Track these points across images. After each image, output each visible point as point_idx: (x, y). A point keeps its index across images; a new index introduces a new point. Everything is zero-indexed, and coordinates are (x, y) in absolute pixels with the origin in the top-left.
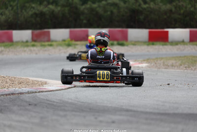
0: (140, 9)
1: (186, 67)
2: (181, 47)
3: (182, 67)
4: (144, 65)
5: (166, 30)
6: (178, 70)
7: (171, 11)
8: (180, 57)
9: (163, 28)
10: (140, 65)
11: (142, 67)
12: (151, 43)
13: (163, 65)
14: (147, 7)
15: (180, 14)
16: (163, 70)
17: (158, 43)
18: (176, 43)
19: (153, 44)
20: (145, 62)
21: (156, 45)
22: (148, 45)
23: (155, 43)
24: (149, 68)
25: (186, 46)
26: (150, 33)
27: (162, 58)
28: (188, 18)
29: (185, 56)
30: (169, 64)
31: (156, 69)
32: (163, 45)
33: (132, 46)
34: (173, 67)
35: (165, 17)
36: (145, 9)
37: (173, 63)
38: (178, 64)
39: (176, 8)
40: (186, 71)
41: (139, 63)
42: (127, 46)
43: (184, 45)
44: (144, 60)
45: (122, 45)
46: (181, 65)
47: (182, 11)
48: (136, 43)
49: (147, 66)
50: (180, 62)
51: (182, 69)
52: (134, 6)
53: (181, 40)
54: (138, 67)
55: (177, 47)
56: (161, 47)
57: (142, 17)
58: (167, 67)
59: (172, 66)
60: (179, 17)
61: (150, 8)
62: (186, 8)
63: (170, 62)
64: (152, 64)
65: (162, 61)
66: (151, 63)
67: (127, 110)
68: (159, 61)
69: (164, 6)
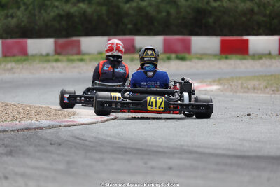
0: (209, 8)
1: (273, 90)
2: (266, 61)
3: (267, 90)
4: (215, 88)
5: (245, 37)
6: (261, 95)
7: (252, 11)
8: (265, 76)
9: (242, 35)
10: (209, 88)
11: (212, 91)
12: (224, 56)
13: (242, 87)
14: (219, 6)
15: (265, 16)
16: (241, 94)
17: (234, 56)
18: (259, 56)
19: (227, 58)
20: (216, 83)
21: (231, 59)
22: (220, 59)
23: (229, 56)
24: (222, 91)
25: (273, 61)
26: (222, 42)
27: (240, 78)
28: (276, 21)
29: (272, 75)
30: (249, 87)
31: (231, 94)
32: (241, 59)
33: (196, 60)
34: (256, 91)
35: (244, 19)
36: (215, 8)
37: (255, 85)
38: (262, 86)
39: (259, 6)
40: (273, 95)
41: (208, 85)
42: (190, 60)
43: (271, 58)
44: (214, 81)
45: (183, 59)
46: (266, 87)
47: (268, 12)
48: (202, 56)
49: (219, 89)
50: (265, 83)
51: (268, 93)
52: (200, 5)
53: (267, 52)
54: (206, 90)
55: (261, 61)
56: (239, 62)
57: (211, 20)
58: (247, 90)
59: (254, 88)
60: (264, 19)
61: (223, 7)
62: (273, 6)
63: (251, 84)
64: (226, 87)
65: (240, 82)
66: (225, 85)
67: (191, 152)
68: (235, 82)
69: (242, 4)
